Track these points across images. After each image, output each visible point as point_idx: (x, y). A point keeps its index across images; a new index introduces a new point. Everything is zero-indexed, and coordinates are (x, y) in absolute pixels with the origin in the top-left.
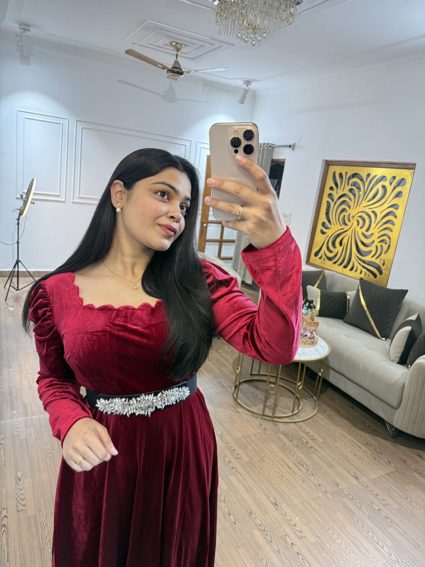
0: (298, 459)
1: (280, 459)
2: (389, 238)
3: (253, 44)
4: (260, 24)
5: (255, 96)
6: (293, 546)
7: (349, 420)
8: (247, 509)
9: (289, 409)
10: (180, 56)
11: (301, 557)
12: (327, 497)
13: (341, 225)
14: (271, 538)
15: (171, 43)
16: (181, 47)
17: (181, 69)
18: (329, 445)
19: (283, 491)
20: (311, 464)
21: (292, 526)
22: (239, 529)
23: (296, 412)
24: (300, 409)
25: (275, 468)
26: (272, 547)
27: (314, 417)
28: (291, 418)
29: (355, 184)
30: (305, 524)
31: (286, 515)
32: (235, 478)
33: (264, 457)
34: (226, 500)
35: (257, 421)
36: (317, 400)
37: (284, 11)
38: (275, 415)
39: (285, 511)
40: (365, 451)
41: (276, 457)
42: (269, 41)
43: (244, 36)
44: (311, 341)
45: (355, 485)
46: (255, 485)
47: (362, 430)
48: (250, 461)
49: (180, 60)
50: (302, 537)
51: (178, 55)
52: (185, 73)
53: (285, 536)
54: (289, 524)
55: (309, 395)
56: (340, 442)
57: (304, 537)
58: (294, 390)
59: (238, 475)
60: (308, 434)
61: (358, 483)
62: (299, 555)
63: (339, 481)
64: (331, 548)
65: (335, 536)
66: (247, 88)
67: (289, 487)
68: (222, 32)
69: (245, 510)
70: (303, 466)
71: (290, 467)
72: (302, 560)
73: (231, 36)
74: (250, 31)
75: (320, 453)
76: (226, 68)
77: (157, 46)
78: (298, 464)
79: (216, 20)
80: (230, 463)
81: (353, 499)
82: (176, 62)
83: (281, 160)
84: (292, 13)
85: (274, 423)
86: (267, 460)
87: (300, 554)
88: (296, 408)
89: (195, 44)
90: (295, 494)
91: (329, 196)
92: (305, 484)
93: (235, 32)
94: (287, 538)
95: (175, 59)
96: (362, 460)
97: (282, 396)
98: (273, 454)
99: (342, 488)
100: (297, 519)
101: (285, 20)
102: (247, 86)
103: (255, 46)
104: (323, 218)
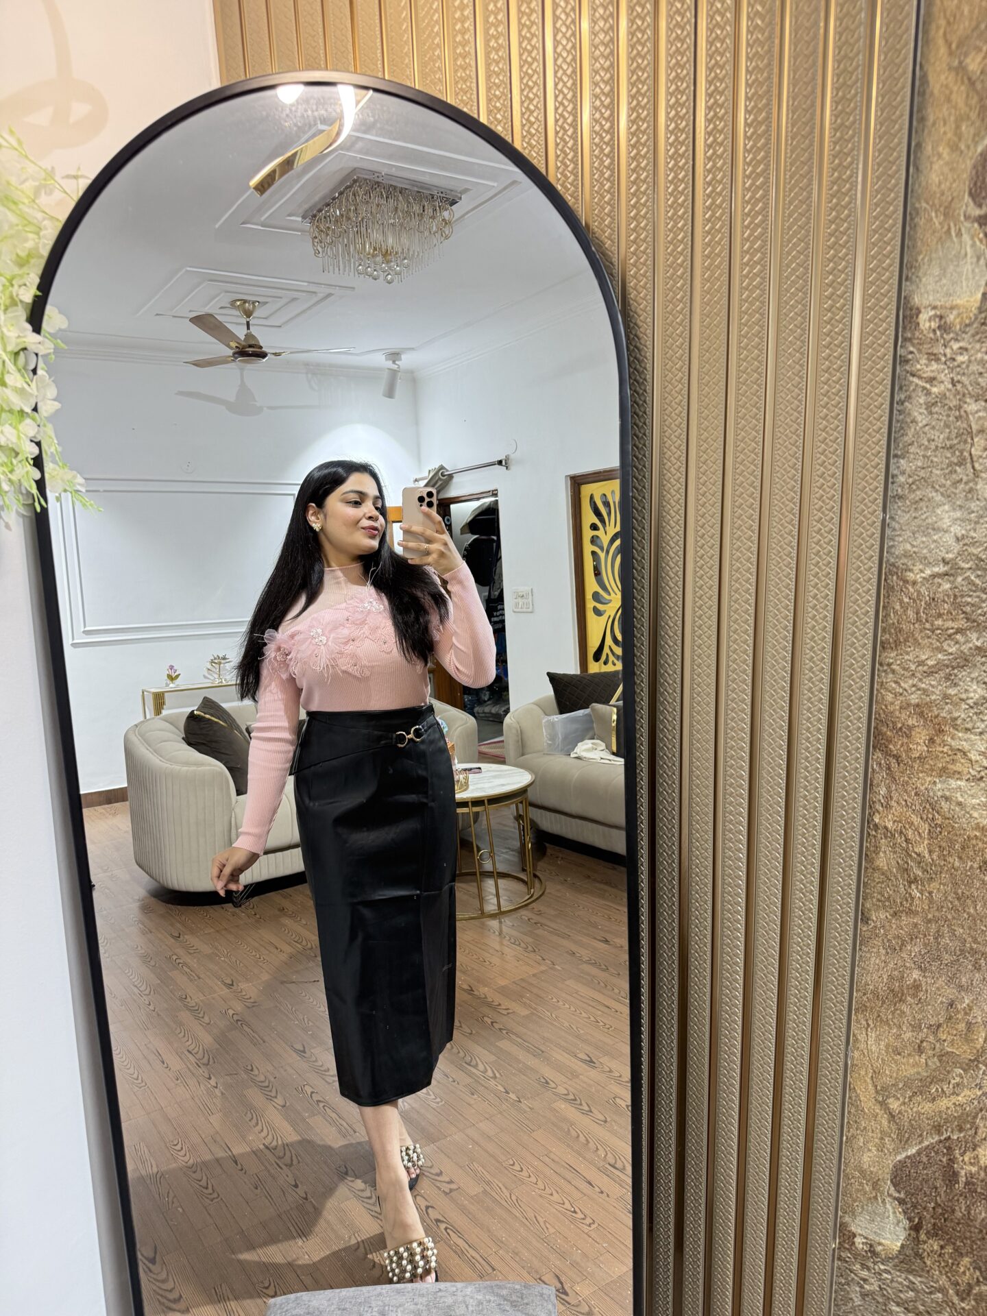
1: (588, 999)
3: (387, 280)
4: (395, 245)
5: (414, 379)
8: (540, 1079)
10: (253, 324)
14: (589, 1107)
15: (233, 303)
16: (254, 306)
17: (261, 347)
19: (600, 1041)
22: (530, 1107)
25: (581, 1014)
26: (592, 1118)
31: (610, 1071)
32: (509, 1042)
33: (559, 1001)
35: (535, 956)
37: (433, 217)
39: (609, 1067)
41: (581, 999)
42: (416, 273)
43: (369, 269)
46: (547, 1043)
49: (253, 330)
51: (251, 323)
52: (269, 353)
53: (614, 1098)
59: (513, 1037)
66: (395, 367)
68: (329, 266)
69: (535, 1080)
71: (609, 1006)
73: (346, 273)
74: (379, 259)
79: (315, 250)
80: (494, 1024)
82: (249, 336)
83: (489, 492)
84: (447, 218)
89: (280, 297)
91: (594, 541)
93: (352, 266)
101: (437, 232)
102: (394, 362)
103: (392, 282)
104: (591, 585)
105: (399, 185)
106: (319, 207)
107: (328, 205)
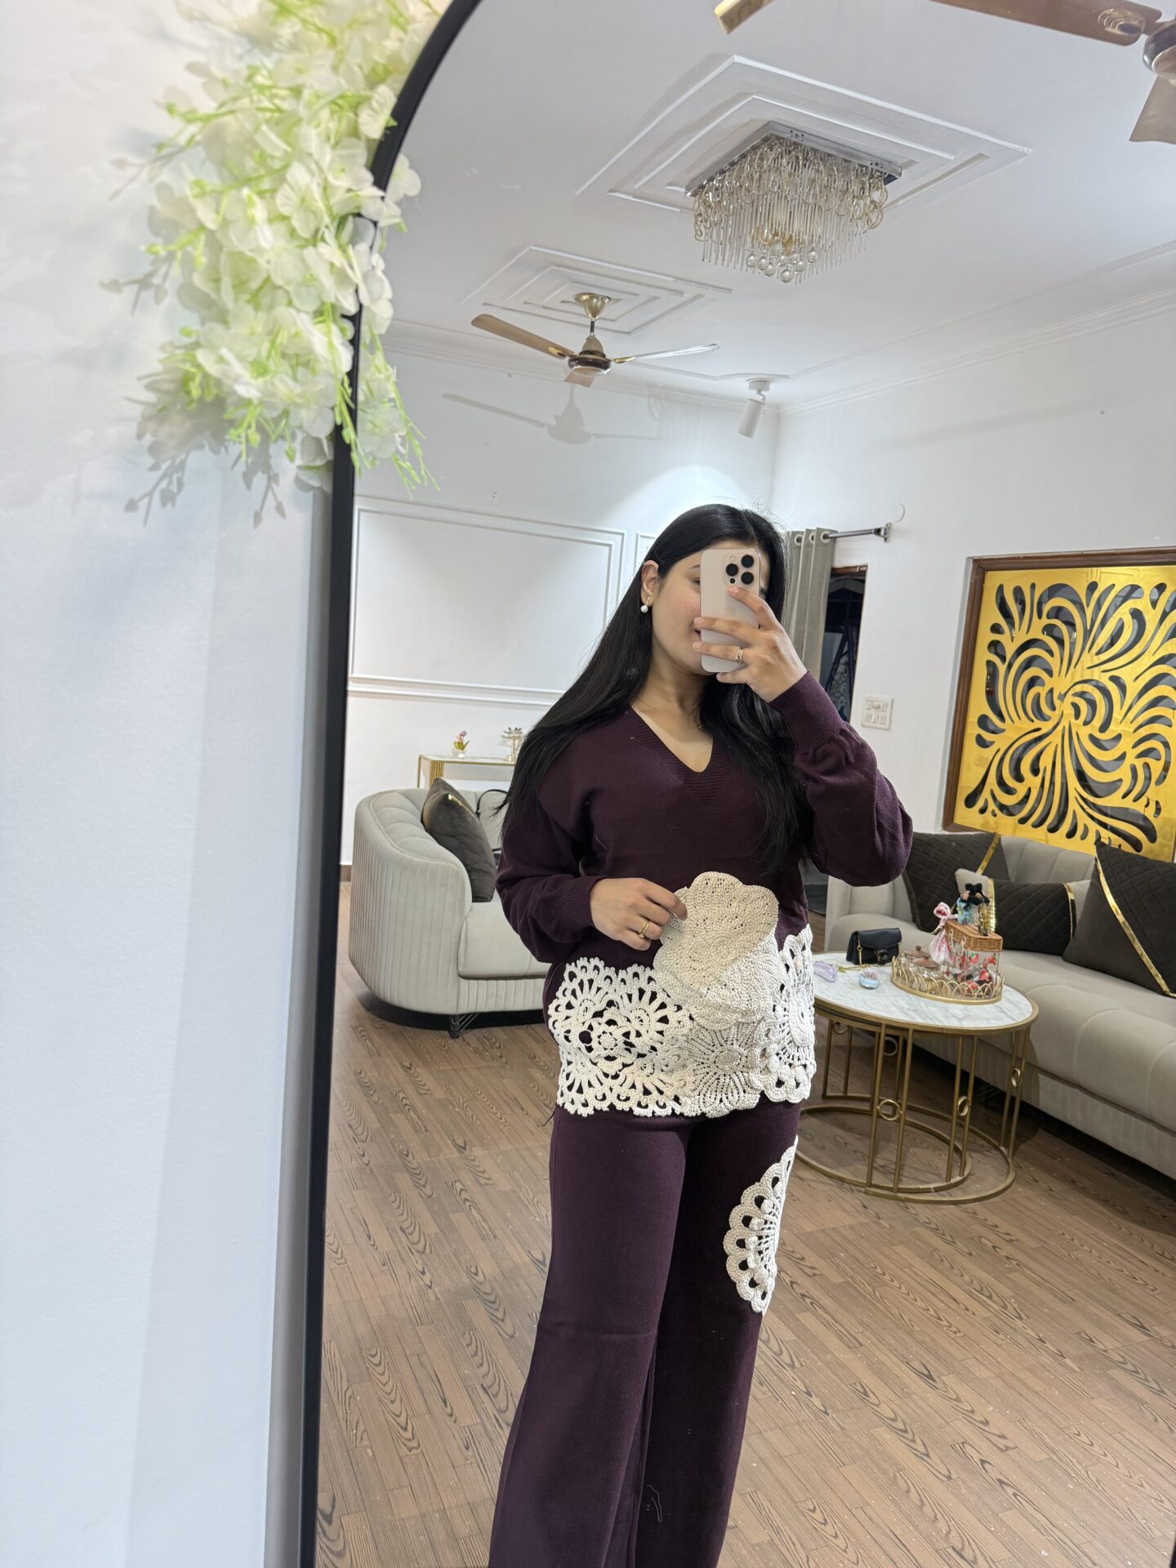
0: (975, 1282)
1: (927, 1281)
2: (1166, 745)
3: (784, 277)
4: (802, 230)
5: (779, 417)
6: (986, 1465)
7: (1105, 1201)
8: (855, 1384)
9: (939, 1176)
10: (598, 328)
11: (1010, 1491)
12: (1066, 1366)
13: (1033, 721)
14: (926, 1448)
15: (578, 298)
16: (603, 303)
17: (604, 356)
18: (1056, 1255)
19: (944, 1349)
20: (1012, 1294)
21: (978, 1424)
22: (840, 1426)
23: (958, 1178)
24: (966, 1173)
25: (916, 1300)
26: (929, 1467)
27: (1008, 1192)
28: (943, 1193)
29: (1058, 612)
30: (1011, 1422)
31: (958, 1400)
32: (814, 1317)
33: (884, 1274)
34: (797, 1364)
35: (854, 1199)
36: (1010, 1155)
37: (860, 197)
38: (900, 1186)
39: (956, 1394)
40: (1157, 1271)
41: (916, 1278)
42: (822, 270)
43: (763, 261)
44: (983, 990)
45: (1139, 1343)
46: (867, 1333)
47: (1143, 1224)
48: (848, 1283)
49: (598, 334)
50: (1007, 1448)
51: (596, 325)
52: (613, 364)
53: (962, 1443)
54: (971, 1420)
55: (986, 1144)
56: (1085, 1248)
57: (1014, 1448)
58: (947, 1134)
59: (821, 1312)
60: (996, 1229)
61: (1147, 1338)
62: (1004, 1486)
63: (1092, 1331)
64: (1090, 1473)
65: (1096, 1448)
66: (759, 398)
67: (957, 1339)
68: (710, 255)
69: (849, 1386)
70: (990, 1297)
71: (957, 1298)
72: (1014, 1498)
73: (732, 265)
74: (779, 247)
75: (1034, 1273)
76: (715, 345)
77: (544, 307)
78: (976, 1292)
79: (696, 231)
80: (794, 1285)
81: (1137, 1372)
82: (591, 340)
83: (856, 567)
84: (878, 201)
85: (901, 1203)
86: (892, 1281)
87: (1008, 1485)
88: (956, 1171)
89: (637, 295)
90: (978, 1357)
91: (993, 648)
92: (1001, 1336)
93: (741, 253)
94: (967, 1448)
95: (587, 333)
96: (1153, 1290)
97: (916, 1146)
98: (907, 1270)
99: (1102, 1347)
100: (990, 1409)
101: (860, 219)
102: (759, 392)
103: (789, 281)
104: (979, 705)
105: (821, 148)
106: (710, 175)
107: (722, 172)
